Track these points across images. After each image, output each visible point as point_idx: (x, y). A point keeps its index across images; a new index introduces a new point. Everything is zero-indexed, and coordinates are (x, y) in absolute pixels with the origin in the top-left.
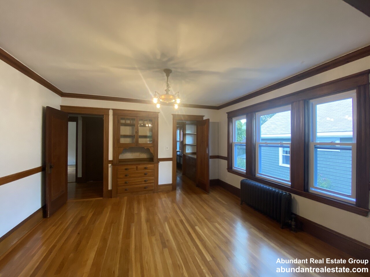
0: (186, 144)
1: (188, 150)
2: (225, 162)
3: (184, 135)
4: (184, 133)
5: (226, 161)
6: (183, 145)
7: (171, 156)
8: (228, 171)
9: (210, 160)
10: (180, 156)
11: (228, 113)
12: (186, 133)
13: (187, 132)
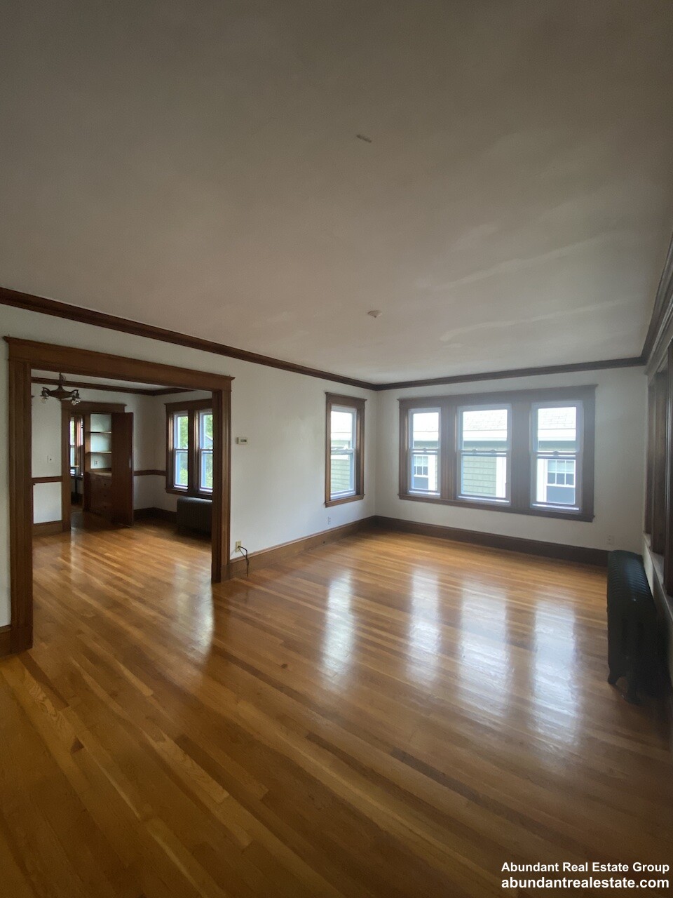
0: (90, 453)
1: (96, 464)
2: (162, 479)
3: (87, 434)
4: (87, 430)
5: (165, 477)
6: (84, 455)
7: (59, 474)
8: (168, 492)
9: (136, 479)
10: (76, 478)
11: (168, 405)
12: (92, 431)
13: (93, 429)
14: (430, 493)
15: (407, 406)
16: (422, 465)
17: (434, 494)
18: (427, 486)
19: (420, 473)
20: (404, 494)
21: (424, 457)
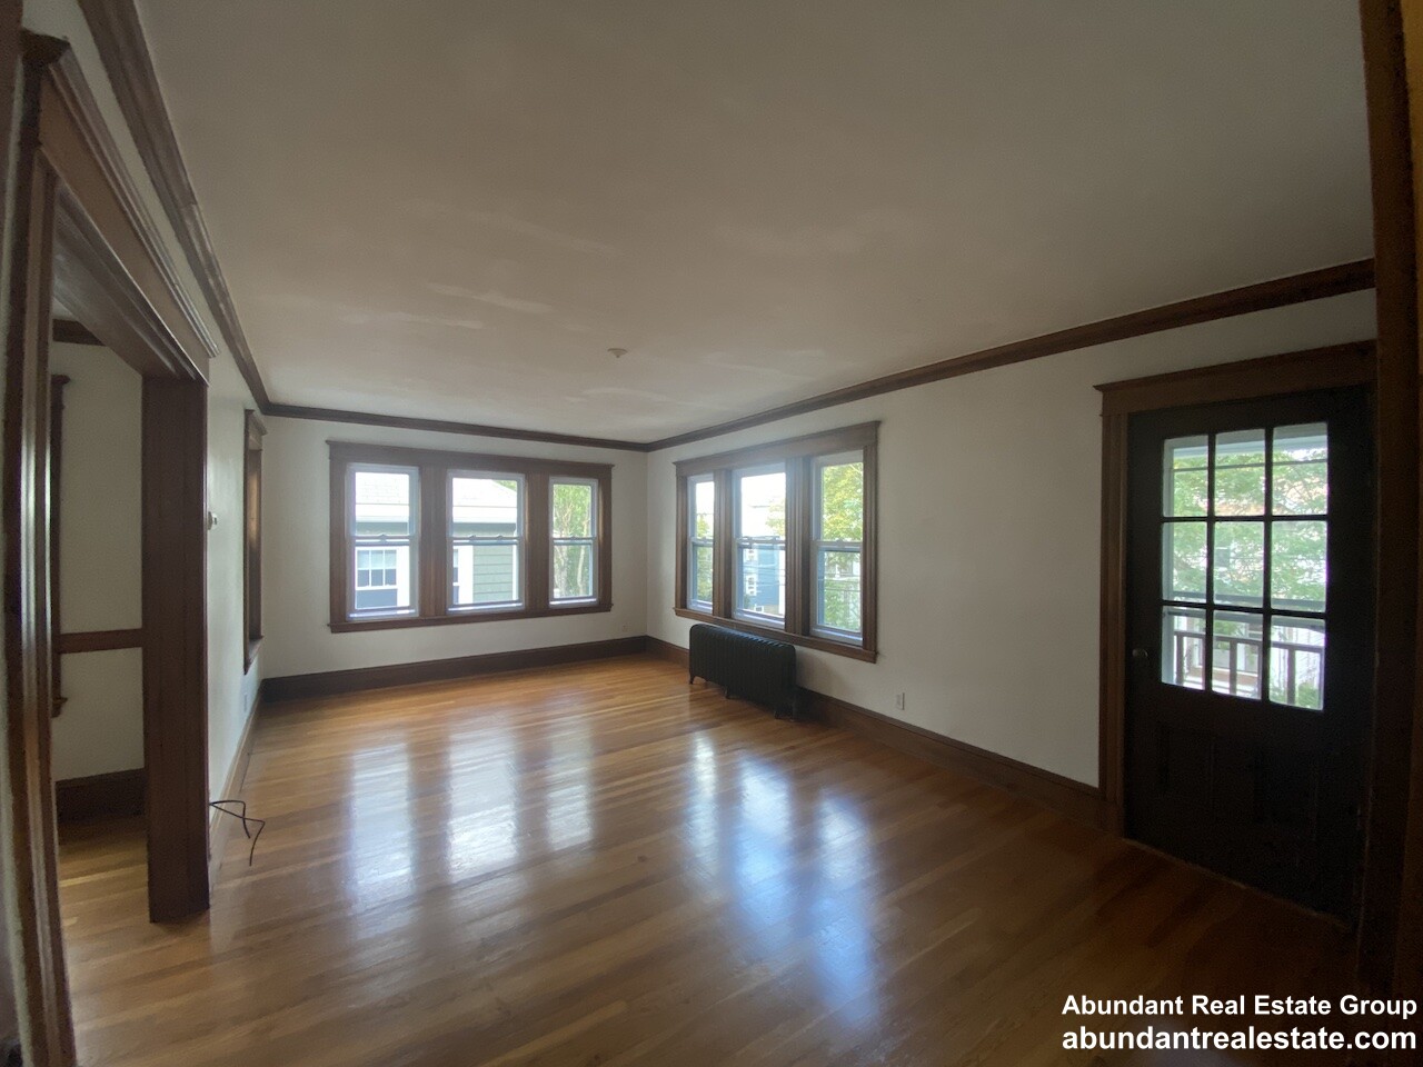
14: (399, 612)
15: (344, 458)
16: (383, 566)
17: (407, 612)
18: (395, 602)
19: (377, 581)
20: (340, 622)
21: (387, 552)
